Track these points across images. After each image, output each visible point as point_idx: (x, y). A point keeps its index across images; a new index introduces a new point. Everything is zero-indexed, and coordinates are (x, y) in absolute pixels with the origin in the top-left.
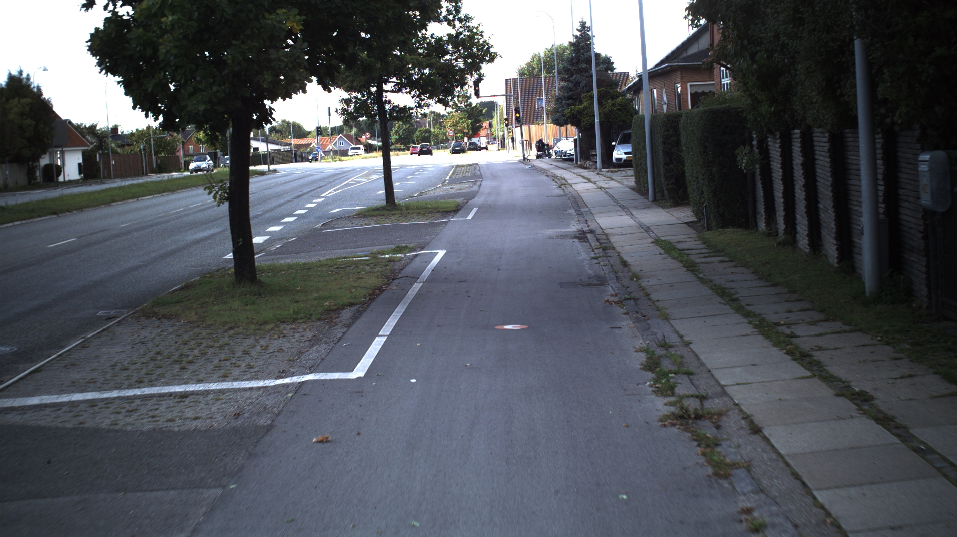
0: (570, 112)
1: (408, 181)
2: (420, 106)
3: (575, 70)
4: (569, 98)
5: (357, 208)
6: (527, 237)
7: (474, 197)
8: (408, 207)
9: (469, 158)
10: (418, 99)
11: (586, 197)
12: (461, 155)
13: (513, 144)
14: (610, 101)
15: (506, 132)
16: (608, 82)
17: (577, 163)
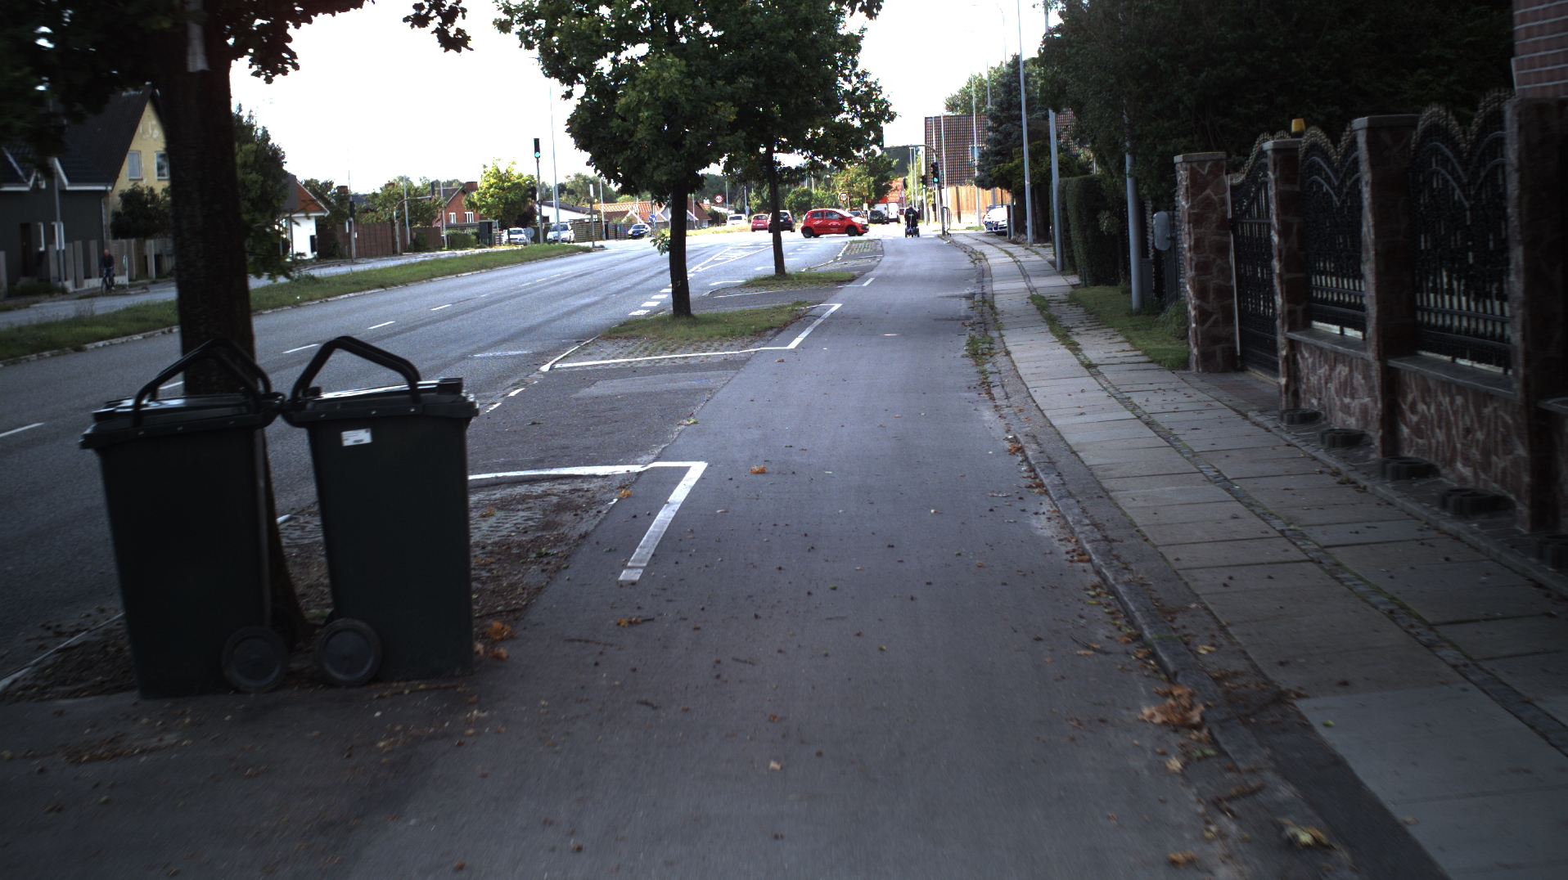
0: (998, 172)
3: (1005, 117)
4: (998, 153)
5: (739, 281)
7: (873, 270)
8: (798, 278)
10: (811, 160)
15: (925, 196)
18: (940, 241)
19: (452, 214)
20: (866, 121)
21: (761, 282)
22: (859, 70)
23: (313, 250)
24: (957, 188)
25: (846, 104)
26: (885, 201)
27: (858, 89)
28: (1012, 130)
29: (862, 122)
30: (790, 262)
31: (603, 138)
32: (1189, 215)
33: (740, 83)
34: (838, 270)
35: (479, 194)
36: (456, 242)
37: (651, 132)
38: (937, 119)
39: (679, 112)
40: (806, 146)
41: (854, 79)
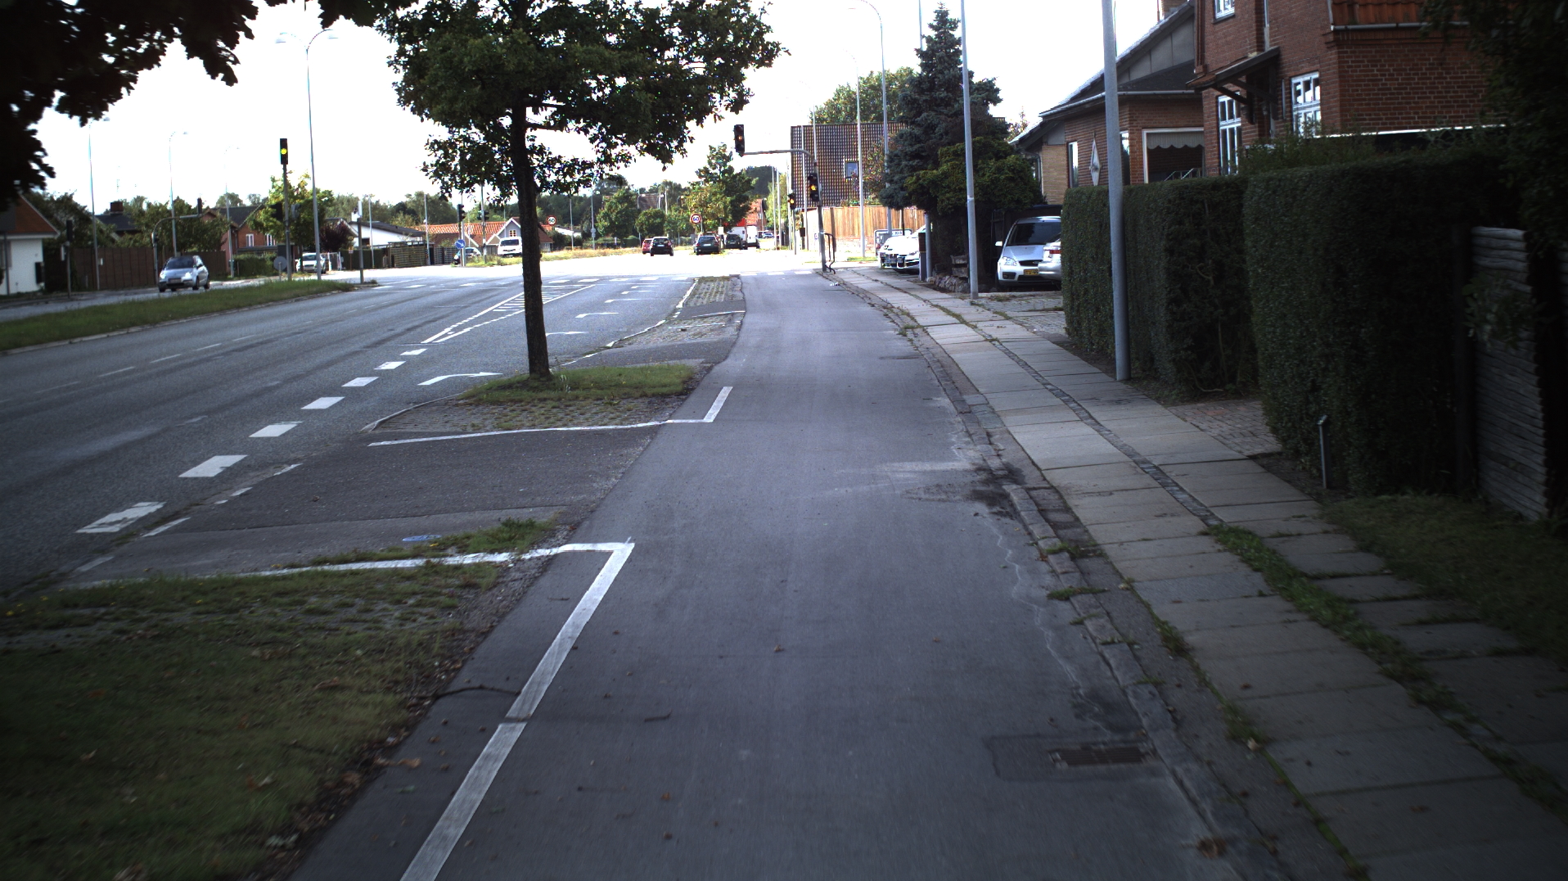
0: (915, 183)
1: (605, 310)
2: (608, 160)
3: (925, 101)
4: (915, 156)
5: (482, 374)
6: (850, 490)
7: (726, 357)
8: (575, 385)
9: (725, 263)
10: (604, 145)
12: (711, 257)
13: (803, 240)
15: (791, 219)
16: (989, 126)
17: (924, 277)
18: (820, 280)
19: (250, 235)
21: (496, 394)
26: (744, 224)
35: (266, 213)
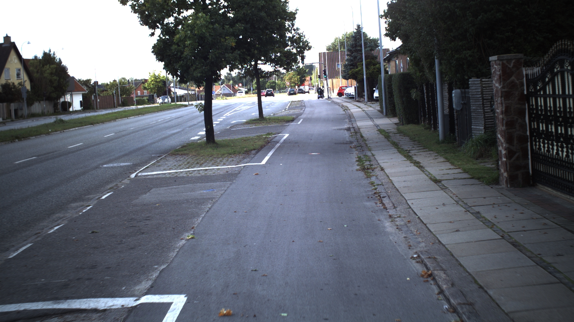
0: (351, 72)
1: (267, 109)
3: (354, 50)
4: (351, 65)
5: (244, 121)
7: (301, 115)
8: (269, 119)
9: (299, 97)
11: (355, 115)
12: (294, 96)
14: (372, 67)
15: (319, 83)
17: (356, 99)
18: (327, 101)
19: (139, 91)
20: (299, 50)
21: (253, 122)
22: (295, 27)
23: (81, 106)
24: (332, 80)
25: (289, 43)
26: (304, 85)
27: (295, 36)
28: (357, 55)
29: (297, 50)
30: (265, 112)
31: (169, 55)
32: (502, 92)
33: (237, 27)
34: (286, 115)
35: (148, 84)
36: (139, 103)
37: (191, 51)
38: (324, 53)
39: (206, 41)
40: (272, 61)
41: (293, 32)
